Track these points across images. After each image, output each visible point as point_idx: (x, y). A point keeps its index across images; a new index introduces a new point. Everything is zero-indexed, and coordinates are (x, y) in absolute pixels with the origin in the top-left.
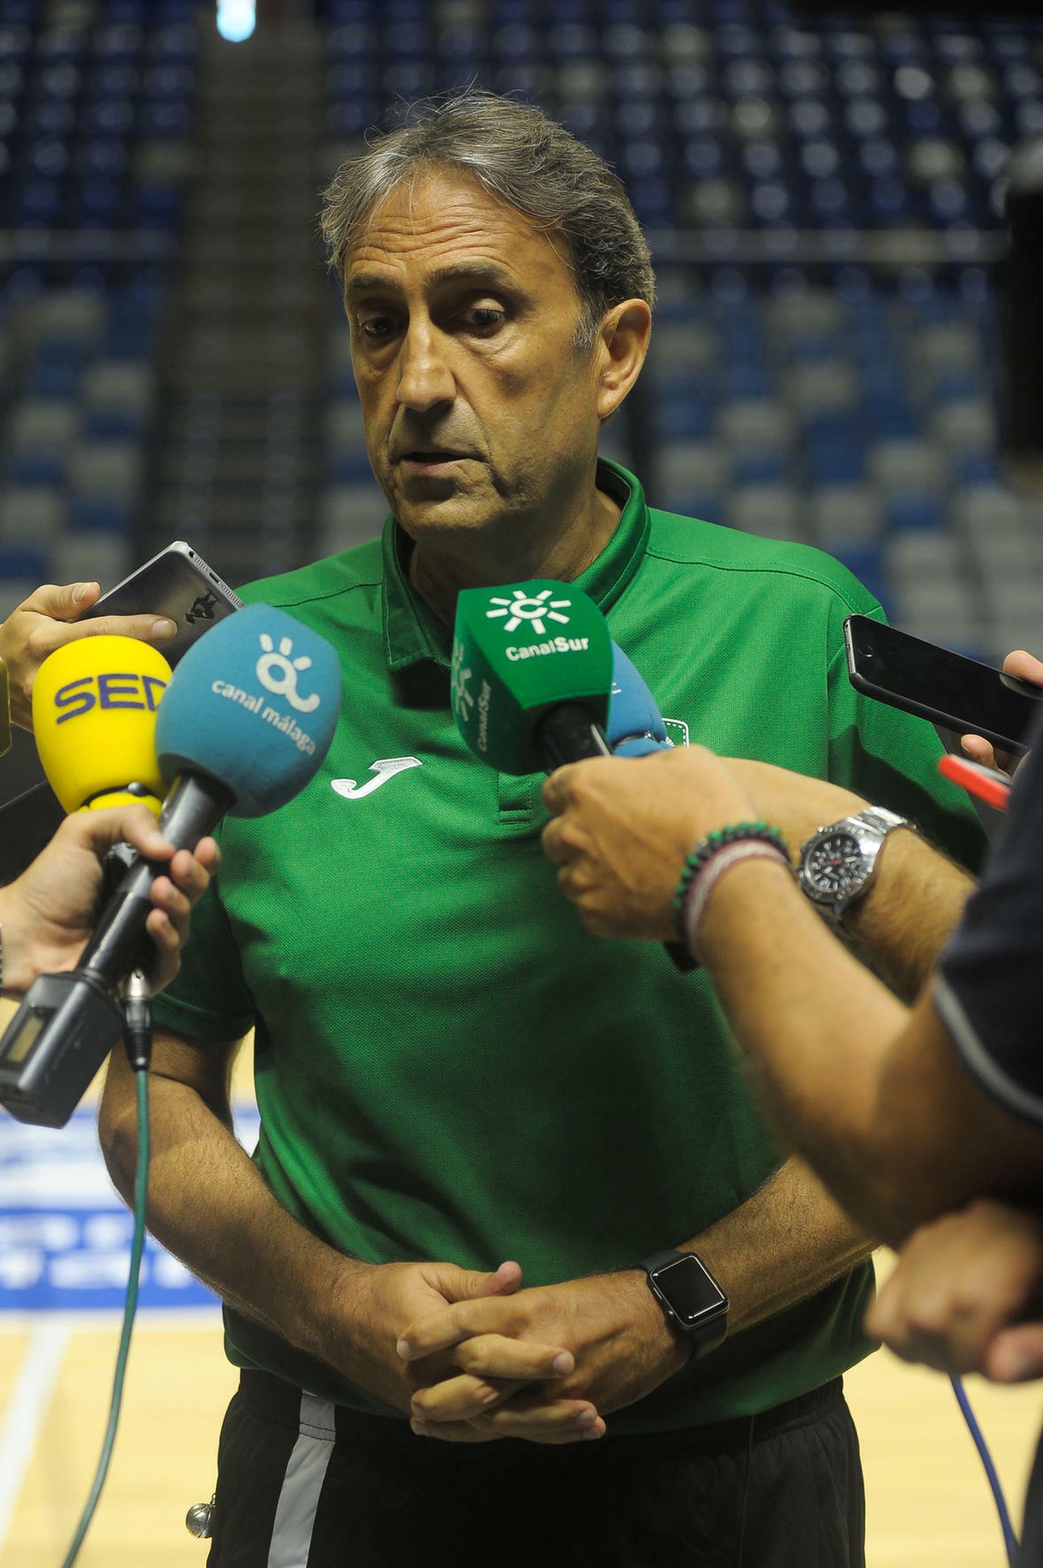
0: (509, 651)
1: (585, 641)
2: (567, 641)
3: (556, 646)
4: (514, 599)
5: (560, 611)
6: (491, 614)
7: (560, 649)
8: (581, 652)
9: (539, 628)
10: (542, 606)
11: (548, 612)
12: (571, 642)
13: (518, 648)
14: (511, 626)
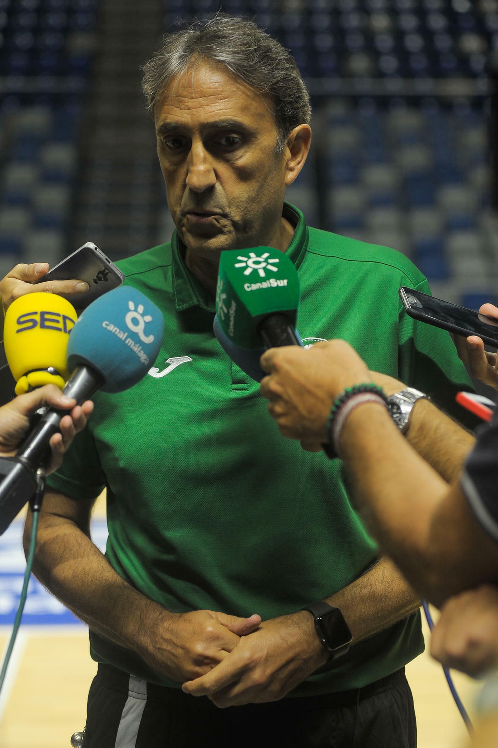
0: (246, 286)
1: (286, 281)
2: (276, 281)
3: (270, 284)
4: (249, 258)
5: (273, 264)
6: (238, 265)
7: (272, 285)
8: (283, 287)
9: (262, 274)
10: (264, 262)
11: (267, 265)
13: (250, 284)
14: (247, 272)
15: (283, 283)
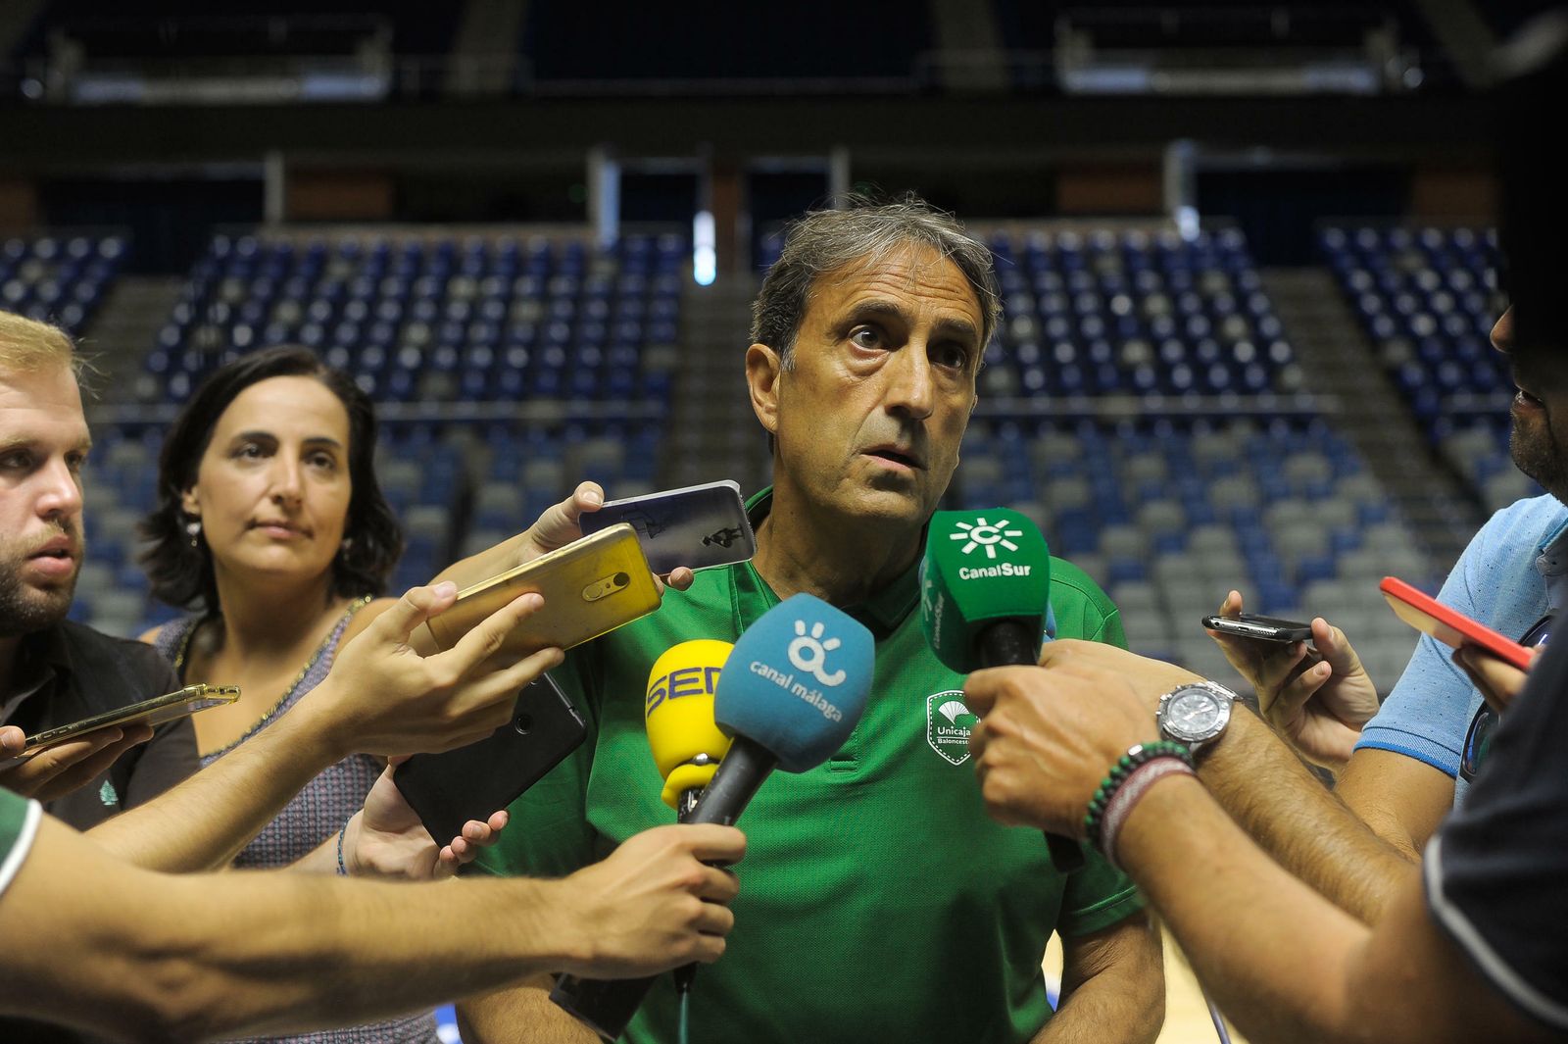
0: (961, 572)
1: (1027, 568)
2: (1012, 567)
3: (1002, 570)
4: (976, 525)
5: (1011, 539)
6: (953, 537)
7: (1005, 573)
8: (1023, 578)
9: (991, 553)
10: (997, 534)
11: (1001, 540)
12: (1016, 568)
13: (970, 569)
14: (968, 549)
15: (1024, 571)
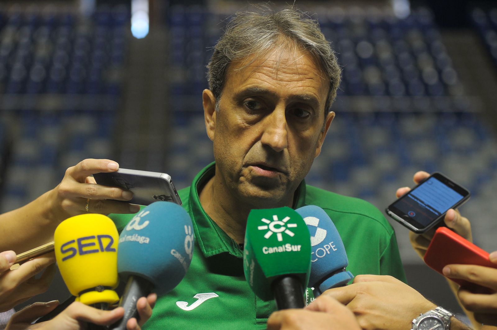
0: (264, 248)
1: (299, 247)
2: (291, 246)
3: (286, 248)
4: (272, 220)
6: (261, 228)
7: (288, 250)
8: (297, 252)
9: (280, 238)
10: (283, 226)
12: (293, 247)
13: (268, 247)
14: (267, 236)
15: (297, 248)
